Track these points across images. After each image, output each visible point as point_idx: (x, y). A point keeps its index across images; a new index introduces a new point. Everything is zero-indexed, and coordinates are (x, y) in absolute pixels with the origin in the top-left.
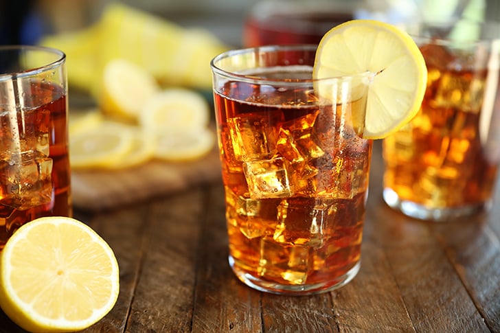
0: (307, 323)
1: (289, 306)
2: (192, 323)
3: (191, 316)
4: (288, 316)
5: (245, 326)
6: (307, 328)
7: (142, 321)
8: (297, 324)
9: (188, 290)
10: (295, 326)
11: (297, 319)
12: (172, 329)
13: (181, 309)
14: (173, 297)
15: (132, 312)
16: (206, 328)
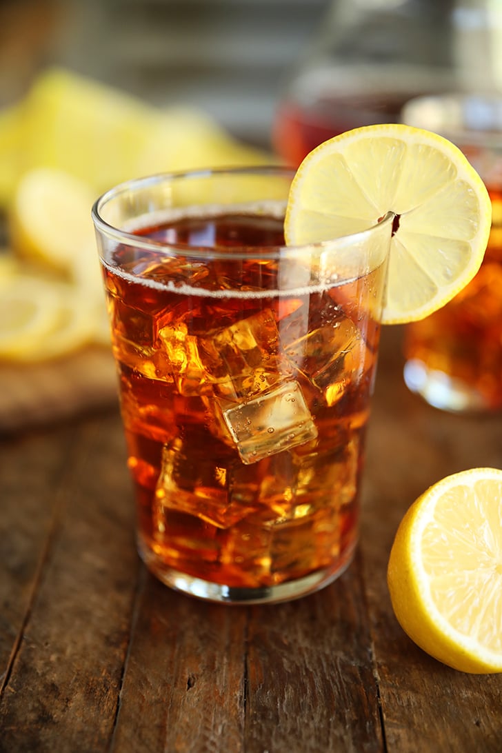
0: (323, 679)
1: (295, 641)
2: (123, 670)
3: (122, 657)
4: (292, 662)
5: (215, 682)
6: (323, 690)
7: (39, 665)
8: (306, 681)
9: (124, 599)
10: (302, 685)
11: (307, 670)
12: (88, 684)
13: (108, 641)
14: (98, 613)
15: (23, 644)
16: (147, 683)
